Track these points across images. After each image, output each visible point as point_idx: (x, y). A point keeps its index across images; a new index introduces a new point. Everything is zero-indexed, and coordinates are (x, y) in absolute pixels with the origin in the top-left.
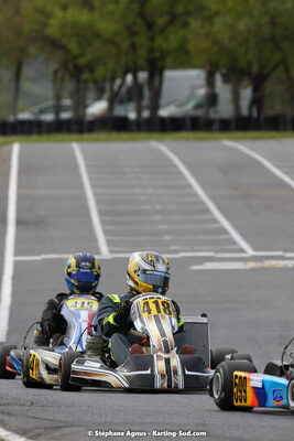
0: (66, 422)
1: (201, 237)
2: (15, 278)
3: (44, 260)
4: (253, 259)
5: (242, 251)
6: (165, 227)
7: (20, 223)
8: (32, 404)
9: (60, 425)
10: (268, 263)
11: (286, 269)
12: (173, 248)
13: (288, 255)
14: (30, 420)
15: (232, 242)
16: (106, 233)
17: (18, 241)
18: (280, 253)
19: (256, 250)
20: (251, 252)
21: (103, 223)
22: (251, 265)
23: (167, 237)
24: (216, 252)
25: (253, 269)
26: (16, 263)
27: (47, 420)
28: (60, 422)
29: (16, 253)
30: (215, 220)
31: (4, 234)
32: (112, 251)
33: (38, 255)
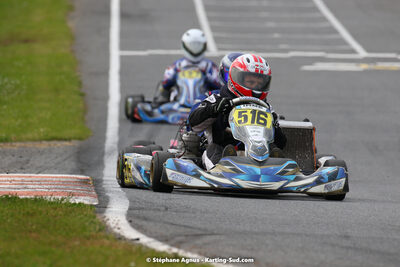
1: (310, 36)
2: (123, 73)
3: (151, 55)
4: (366, 60)
5: (353, 51)
6: (271, 24)
7: (124, 15)
10: (380, 66)
12: (282, 47)
15: (343, 42)
16: (213, 29)
17: (123, 35)
18: (393, 55)
19: (368, 51)
20: (362, 53)
21: (210, 19)
22: (363, 67)
23: (276, 35)
24: (327, 52)
25: (365, 72)
26: (123, 59)
29: (122, 47)
30: (324, 19)
31: (107, 28)
32: (219, 49)
33: (144, 50)
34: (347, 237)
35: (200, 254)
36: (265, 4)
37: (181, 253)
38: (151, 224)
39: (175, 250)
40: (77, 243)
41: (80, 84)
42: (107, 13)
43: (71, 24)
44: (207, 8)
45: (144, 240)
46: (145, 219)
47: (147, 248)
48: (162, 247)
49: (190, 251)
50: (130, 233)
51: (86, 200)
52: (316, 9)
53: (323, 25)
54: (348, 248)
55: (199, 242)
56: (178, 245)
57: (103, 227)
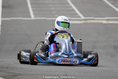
0: (19, 74)
3: (12, 20)
4: (84, 20)
5: (80, 17)
6: (53, 9)
8: (7, 68)
9: (17, 75)
10: (89, 21)
11: (95, 23)
13: (96, 18)
14: (7, 73)
15: (77, 14)
16: (33, 10)
18: (93, 18)
19: (85, 16)
20: (83, 17)
21: (32, 7)
22: (83, 22)
23: (54, 12)
25: (83, 23)
27: (12, 73)
28: (17, 74)
29: (2, 17)
30: (71, 7)
32: (35, 17)
33: (10, 18)
36: (51, 2)
44: (31, 4)
52: (68, 3)
53: (70, 8)
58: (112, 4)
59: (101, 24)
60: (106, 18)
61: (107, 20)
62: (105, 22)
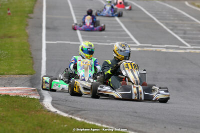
1: (119, 37)
2: (47, 50)
3: (58, 43)
4: (140, 47)
5: (135, 43)
7: (47, 28)
11: (152, 51)
12: (108, 41)
13: (153, 46)
15: (131, 40)
17: (47, 35)
18: (150, 45)
19: (141, 43)
20: (138, 44)
22: (139, 49)
23: (106, 37)
25: (140, 51)
26: (47, 44)
29: (47, 40)
30: (124, 31)
31: (41, 33)
33: (55, 41)
34: (136, 112)
35: (80, 118)
37: (73, 117)
38: (60, 106)
39: (71, 116)
40: (33, 113)
41: (31, 54)
42: (41, 27)
43: (27, 31)
45: (59, 112)
46: (59, 104)
47: (60, 115)
48: (65, 115)
49: (76, 116)
50: (53, 109)
51: (36, 97)
53: (123, 33)
54: (137, 116)
55: (79, 113)
56: (72, 114)
57: (43, 107)
58: (171, 30)
59: (160, 52)
60: (165, 46)
61: (167, 48)
62: (164, 50)
